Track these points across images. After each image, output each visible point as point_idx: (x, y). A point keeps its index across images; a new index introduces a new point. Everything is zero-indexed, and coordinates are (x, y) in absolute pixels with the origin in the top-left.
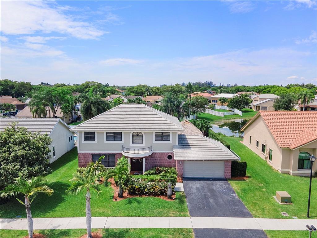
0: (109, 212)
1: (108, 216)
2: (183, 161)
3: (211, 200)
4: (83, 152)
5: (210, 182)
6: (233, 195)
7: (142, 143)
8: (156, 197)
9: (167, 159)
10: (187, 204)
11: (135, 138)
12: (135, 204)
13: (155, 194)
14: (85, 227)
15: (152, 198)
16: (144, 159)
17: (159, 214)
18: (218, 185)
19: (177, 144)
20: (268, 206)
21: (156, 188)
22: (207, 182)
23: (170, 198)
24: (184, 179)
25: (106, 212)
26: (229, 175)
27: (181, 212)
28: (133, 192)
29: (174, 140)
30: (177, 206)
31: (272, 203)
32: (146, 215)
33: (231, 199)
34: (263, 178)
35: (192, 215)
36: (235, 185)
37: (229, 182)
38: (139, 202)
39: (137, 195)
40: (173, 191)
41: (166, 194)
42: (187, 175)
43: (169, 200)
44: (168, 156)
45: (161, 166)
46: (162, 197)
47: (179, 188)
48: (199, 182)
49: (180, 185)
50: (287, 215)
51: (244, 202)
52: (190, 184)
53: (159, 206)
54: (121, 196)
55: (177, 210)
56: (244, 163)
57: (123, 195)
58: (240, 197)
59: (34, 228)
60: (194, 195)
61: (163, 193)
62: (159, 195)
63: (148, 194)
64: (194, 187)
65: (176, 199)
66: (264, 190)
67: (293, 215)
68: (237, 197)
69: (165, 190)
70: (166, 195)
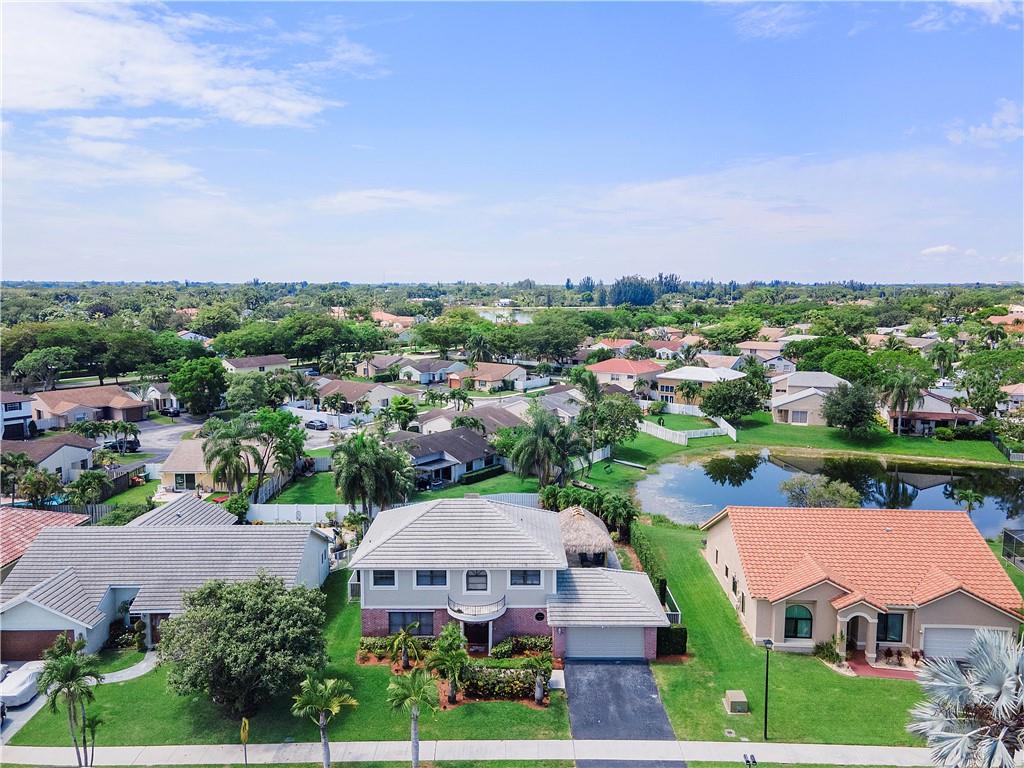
0: (437, 732)
1: (437, 739)
2: (564, 630)
3: (612, 708)
4: (371, 607)
5: (614, 668)
6: (654, 696)
7: (486, 590)
8: (515, 702)
9: (535, 620)
10: (569, 716)
11: (472, 580)
12: (478, 717)
13: (513, 696)
14: (410, 758)
15: (508, 705)
16: (491, 624)
17: (521, 736)
18: (630, 677)
19: (555, 591)
20: (706, 718)
21: (515, 685)
22: (610, 667)
23: (540, 703)
24: (567, 661)
25: (433, 733)
26: (652, 654)
27: (557, 730)
28: (473, 692)
29: (549, 585)
30: (552, 719)
31: (716, 713)
32: (500, 737)
33: (646, 704)
34: (717, 658)
35: (576, 737)
36: (662, 675)
37: (652, 668)
38: (486, 713)
39: (480, 697)
40: (544, 691)
41: (534, 696)
42: (574, 653)
43: (539, 709)
44: (538, 614)
45: (522, 634)
46: (525, 702)
47: (557, 682)
48: (595, 668)
49: (558, 677)
50: (733, 735)
51: (668, 711)
52: (578, 674)
53: (522, 720)
54: (452, 700)
55: (552, 727)
56: (681, 629)
57: (457, 699)
58: (664, 700)
59: (331, 760)
60: (583, 697)
61: (527, 694)
62: (520, 699)
63: (500, 696)
64: (585, 679)
65: (551, 705)
66: (711, 685)
67: (742, 736)
68: (659, 702)
69: (531, 689)
70: (533, 698)
